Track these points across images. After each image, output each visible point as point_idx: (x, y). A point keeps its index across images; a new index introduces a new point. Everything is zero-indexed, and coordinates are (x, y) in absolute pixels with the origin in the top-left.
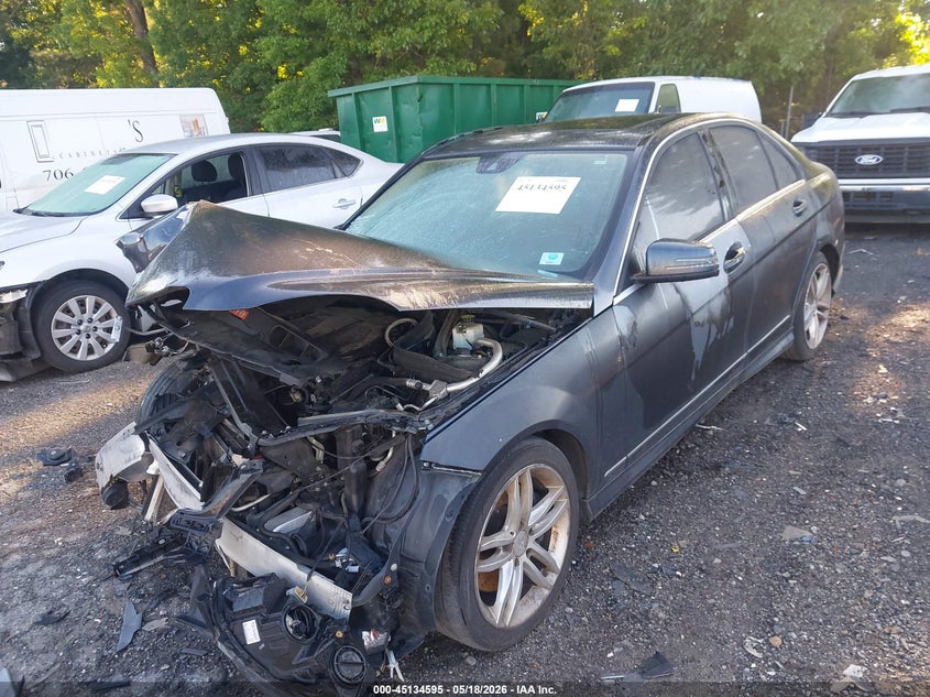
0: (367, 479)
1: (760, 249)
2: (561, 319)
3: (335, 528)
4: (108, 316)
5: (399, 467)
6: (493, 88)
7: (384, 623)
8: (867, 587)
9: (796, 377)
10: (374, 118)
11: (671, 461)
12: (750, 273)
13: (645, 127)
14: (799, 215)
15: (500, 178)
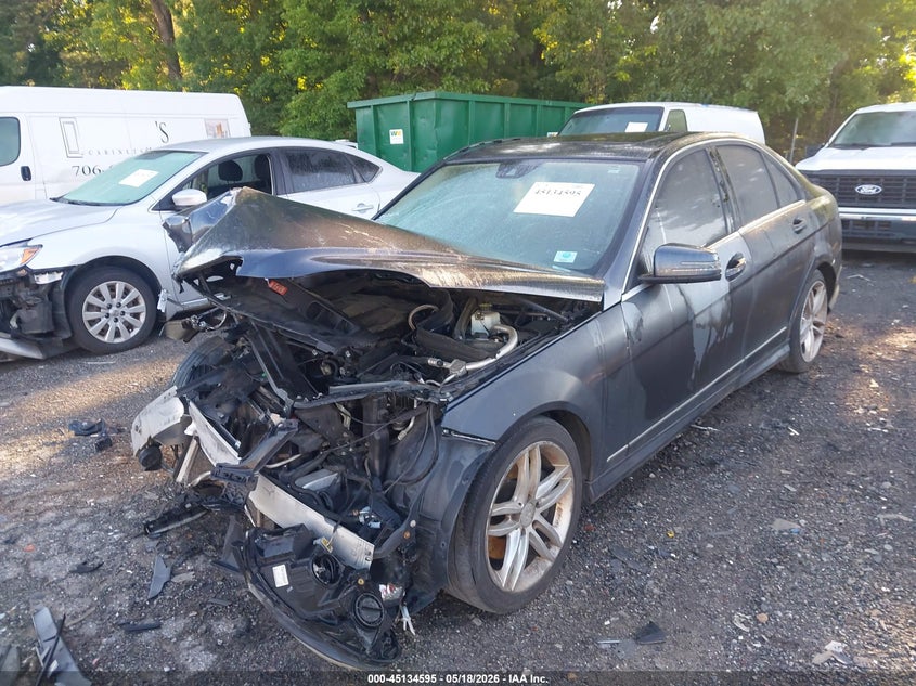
0: (389, 446)
1: (759, 261)
2: (572, 311)
3: (358, 489)
4: (135, 302)
5: (419, 436)
6: (507, 107)
7: (400, 577)
8: (851, 575)
9: (790, 387)
10: (391, 131)
11: (669, 457)
12: (749, 283)
13: (656, 142)
14: (798, 232)
15: (517, 184)
